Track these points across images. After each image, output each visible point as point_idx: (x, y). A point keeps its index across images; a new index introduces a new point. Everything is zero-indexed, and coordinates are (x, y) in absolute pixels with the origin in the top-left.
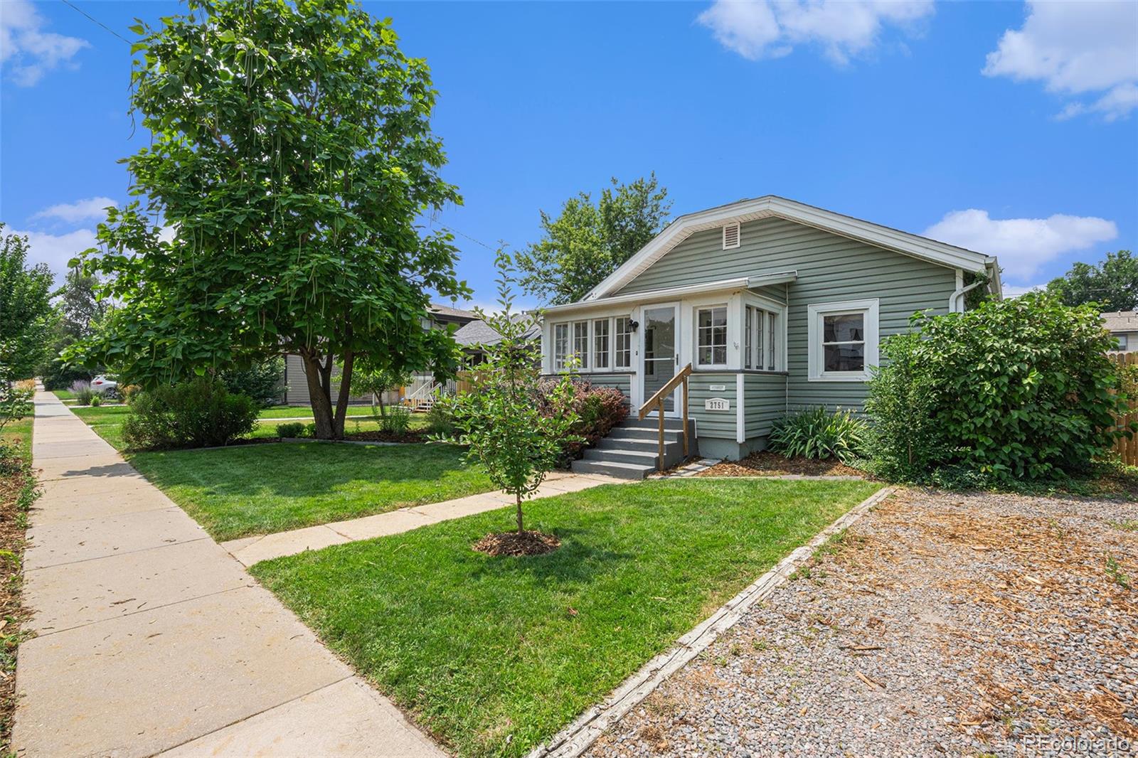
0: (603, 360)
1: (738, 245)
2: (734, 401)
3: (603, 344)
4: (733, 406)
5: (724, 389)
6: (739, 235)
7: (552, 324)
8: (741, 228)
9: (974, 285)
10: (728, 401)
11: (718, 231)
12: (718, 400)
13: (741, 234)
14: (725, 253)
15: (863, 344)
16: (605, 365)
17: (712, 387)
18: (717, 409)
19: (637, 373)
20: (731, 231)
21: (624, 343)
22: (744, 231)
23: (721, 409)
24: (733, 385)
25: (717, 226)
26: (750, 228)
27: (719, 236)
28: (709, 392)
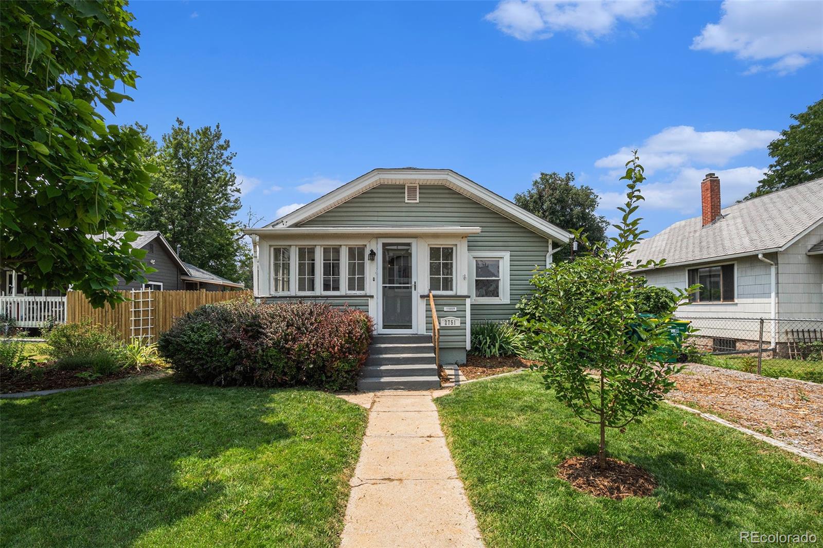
0: (331, 284)
1: (418, 201)
2: (464, 319)
3: (332, 269)
4: (464, 323)
5: (455, 310)
6: (418, 193)
7: (270, 246)
8: (420, 189)
9: (559, 249)
10: (459, 319)
11: (402, 187)
12: (450, 318)
13: (419, 193)
14: (407, 205)
15: (498, 280)
16: (337, 288)
17: (446, 309)
18: (450, 325)
19: (375, 297)
20: (412, 190)
21: (357, 270)
22: (422, 191)
23: (453, 325)
24: (463, 306)
25: (401, 183)
26: (427, 189)
27: (402, 191)
28: (443, 313)
